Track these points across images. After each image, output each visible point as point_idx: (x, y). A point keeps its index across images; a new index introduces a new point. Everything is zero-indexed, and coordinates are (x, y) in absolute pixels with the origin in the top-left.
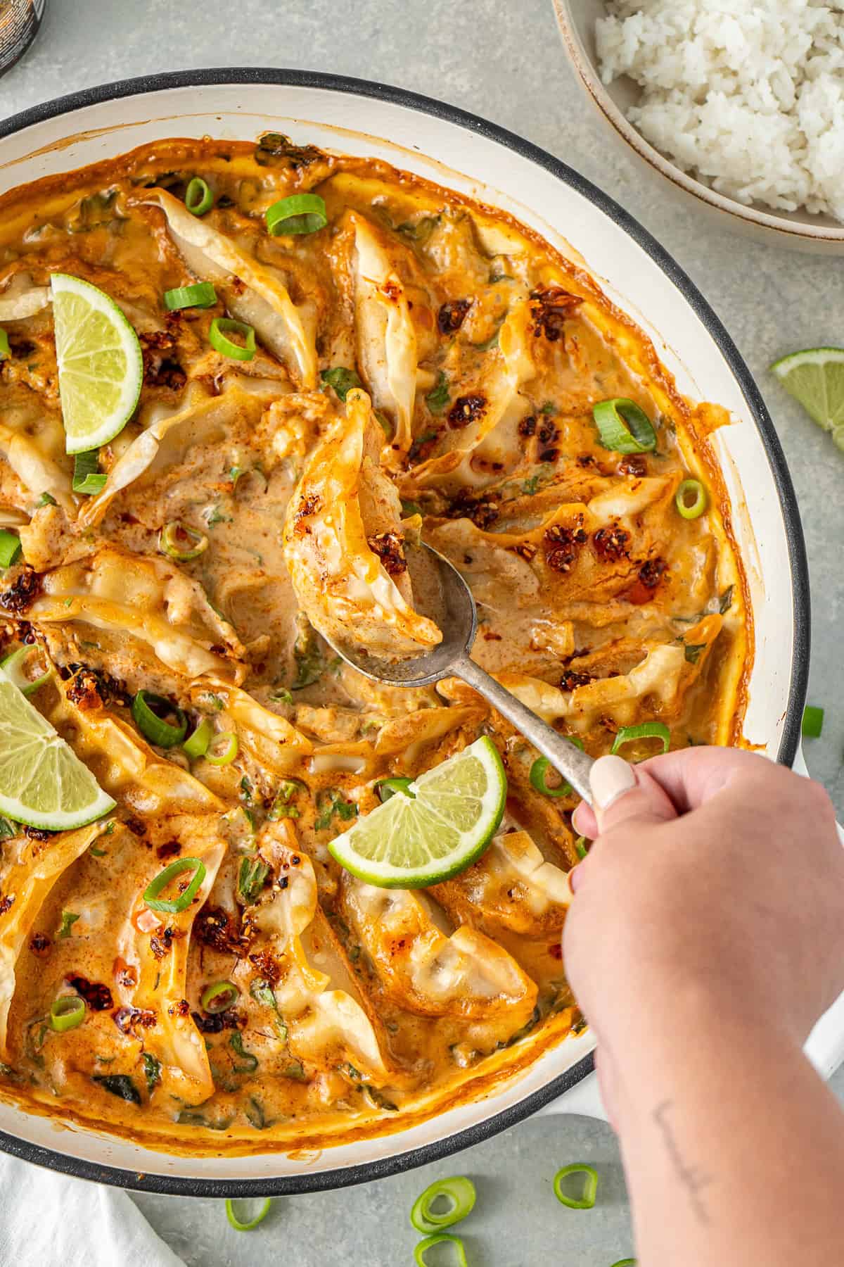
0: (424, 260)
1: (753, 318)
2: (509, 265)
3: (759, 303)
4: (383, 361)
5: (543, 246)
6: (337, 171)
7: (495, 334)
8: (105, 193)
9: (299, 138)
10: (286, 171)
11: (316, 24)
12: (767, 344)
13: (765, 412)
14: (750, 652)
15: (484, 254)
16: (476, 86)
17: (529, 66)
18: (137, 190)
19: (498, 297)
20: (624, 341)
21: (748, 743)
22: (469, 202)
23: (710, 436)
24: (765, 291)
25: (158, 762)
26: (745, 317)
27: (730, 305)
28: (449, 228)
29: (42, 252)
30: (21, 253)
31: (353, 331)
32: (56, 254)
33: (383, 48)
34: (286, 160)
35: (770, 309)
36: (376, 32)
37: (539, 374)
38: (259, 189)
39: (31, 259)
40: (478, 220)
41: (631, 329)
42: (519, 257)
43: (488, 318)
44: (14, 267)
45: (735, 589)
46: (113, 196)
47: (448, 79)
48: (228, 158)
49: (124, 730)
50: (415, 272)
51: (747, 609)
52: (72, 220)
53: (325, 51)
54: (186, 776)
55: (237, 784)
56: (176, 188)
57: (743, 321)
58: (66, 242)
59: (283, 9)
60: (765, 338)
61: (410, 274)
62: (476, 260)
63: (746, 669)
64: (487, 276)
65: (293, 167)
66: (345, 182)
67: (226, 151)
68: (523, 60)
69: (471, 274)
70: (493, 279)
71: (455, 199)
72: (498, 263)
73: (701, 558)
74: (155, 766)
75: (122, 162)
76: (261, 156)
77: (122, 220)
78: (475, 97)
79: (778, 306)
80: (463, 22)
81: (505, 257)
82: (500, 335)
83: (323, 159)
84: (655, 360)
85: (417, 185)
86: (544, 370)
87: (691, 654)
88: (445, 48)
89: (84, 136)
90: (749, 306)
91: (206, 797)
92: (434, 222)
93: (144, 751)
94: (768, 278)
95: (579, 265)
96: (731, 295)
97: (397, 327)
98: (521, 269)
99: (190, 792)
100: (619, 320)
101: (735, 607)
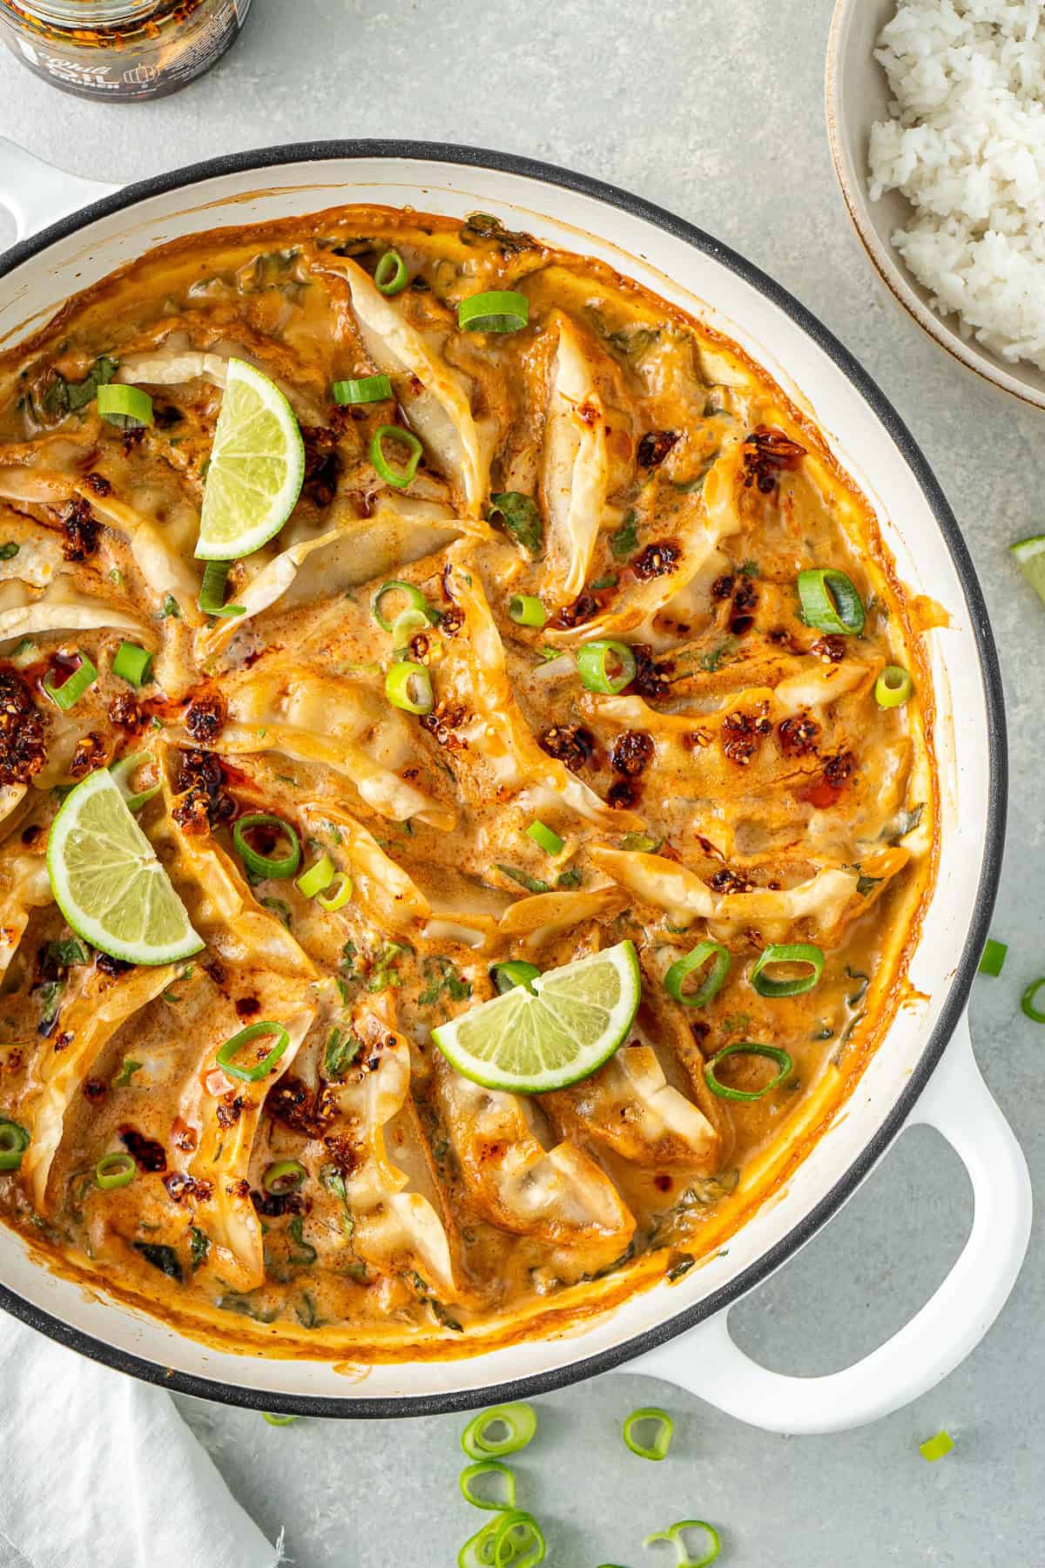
0: (633, 377)
1: (1000, 487)
2: (729, 400)
3: (1009, 471)
4: (567, 490)
5: (770, 385)
6: (551, 264)
7: (701, 476)
8: (286, 253)
9: (512, 223)
10: (494, 257)
11: (555, 72)
12: (1011, 518)
13: (988, 628)
14: (930, 884)
15: (704, 381)
16: (727, 170)
17: (790, 155)
18: (323, 255)
19: (711, 434)
20: (846, 507)
21: (912, 987)
22: (692, 321)
23: (925, 633)
24: (1019, 456)
25: (256, 910)
26: (991, 485)
27: (978, 468)
28: (668, 347)
29: (207, 310)
30: (184, 307)
31: (539, 451)
32: (221, 315)
33: (627, 111)
34: (494, 244)
35: (1022, 478)
36: (622, 91)
37: (744, 530)
38: (459, 273)
39: (193, 317)
40: (701, 343)
41: (856, 496)
42: (743, 392)
43: (696, 457)
44: (173, 323)
45: (926, 808)
46: (295, 257)
47: (695, 159)
48: (429, 232)
49: (226, 866)
50: (620, 393)
51: (935, 835)
52: (245, 278)
53: (561, 106)
54: (282, 931)
55: (340, 947)
56: (366, 258)
57: (987, 488)
58: (234, 303)
59: (520, 49)
60: (1010, 512)
61: (613, 393)
62: (693, 387)
63: (923, 902)
64: (702, 407)
65: (502, 252)
66: (557, 276)
67: (429, 225)
68: (784, 147)
69: (684, 402)
70: (709, 412)
71: (680, 316)
72: (717, 394)
73: (893, 763)
74: (251, 914)
75: (310, 221)
76: (468, 235)
77: (301, 285)
78: (723, 184)
79: (1031, 478)
80: (723, 92)
81: (726, 389)
82: (707, 479)
83: (536, 248)
84: (877, 536)
85: (639, 293)
86: (751, 525)
87: (863, 886)
88: (698, 120)
89: (270, 192)
90: (997, 472)
91: (299, 958)
92: (652, 336)
93: (242, 894)
94: (1024, 441)
95: (807, 414)
96: (979, 457)
97: (589, 455)
98: (742, 406)
99: (283, 951)
100: (845, 483)
101: (923, 829)
